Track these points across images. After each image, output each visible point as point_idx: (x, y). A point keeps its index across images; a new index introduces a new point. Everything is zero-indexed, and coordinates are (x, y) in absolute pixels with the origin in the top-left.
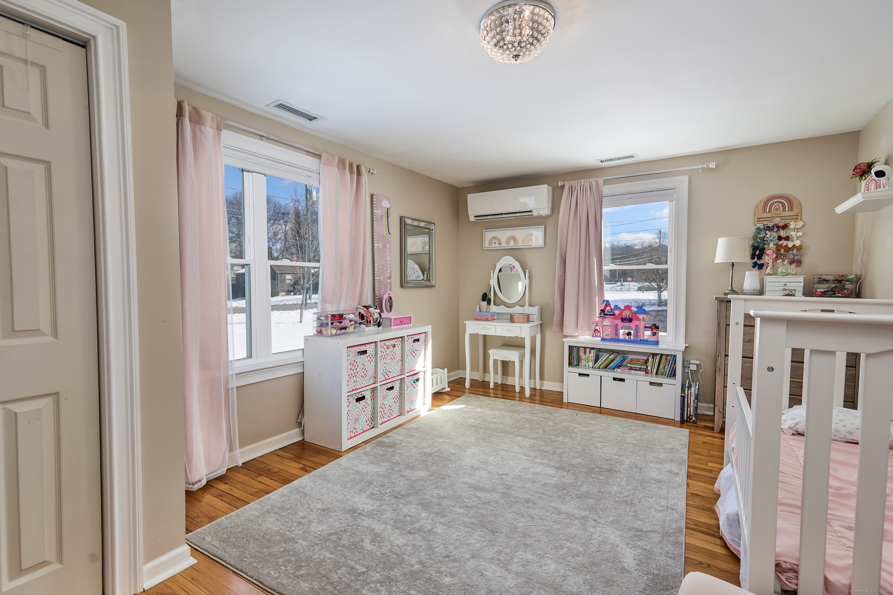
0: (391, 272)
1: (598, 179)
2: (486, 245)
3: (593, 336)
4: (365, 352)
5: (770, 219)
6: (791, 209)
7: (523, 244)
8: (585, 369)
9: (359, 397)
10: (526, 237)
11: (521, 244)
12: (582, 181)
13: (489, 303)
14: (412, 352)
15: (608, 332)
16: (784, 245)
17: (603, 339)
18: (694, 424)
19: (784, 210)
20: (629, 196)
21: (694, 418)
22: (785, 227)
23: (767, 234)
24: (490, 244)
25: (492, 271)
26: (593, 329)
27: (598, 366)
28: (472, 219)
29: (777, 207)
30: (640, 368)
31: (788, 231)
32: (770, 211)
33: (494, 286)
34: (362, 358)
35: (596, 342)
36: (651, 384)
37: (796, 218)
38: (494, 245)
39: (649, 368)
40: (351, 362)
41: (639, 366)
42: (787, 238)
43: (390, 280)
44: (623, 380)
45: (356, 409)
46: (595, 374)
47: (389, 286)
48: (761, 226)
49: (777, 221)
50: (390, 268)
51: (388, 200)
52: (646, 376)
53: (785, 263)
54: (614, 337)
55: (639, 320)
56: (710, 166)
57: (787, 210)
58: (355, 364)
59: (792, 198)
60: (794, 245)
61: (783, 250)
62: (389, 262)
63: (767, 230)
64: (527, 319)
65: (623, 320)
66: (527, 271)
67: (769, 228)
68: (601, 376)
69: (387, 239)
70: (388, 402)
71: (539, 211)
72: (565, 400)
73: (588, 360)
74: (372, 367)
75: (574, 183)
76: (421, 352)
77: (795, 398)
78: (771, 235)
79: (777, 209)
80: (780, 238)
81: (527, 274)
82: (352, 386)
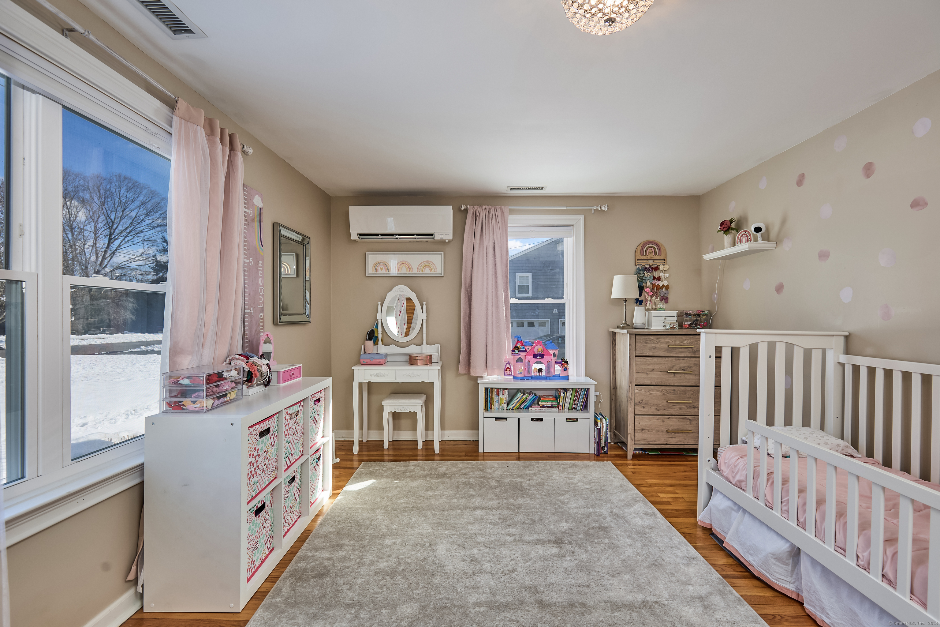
0: (263, 302)
1: (503, 207)
2: (370, 271)
3: (505, 375)
4: (268, 431)
5: (646, 261)
6: (660, 254)
7: (417, 271)
8: (499, 412)
9: (258, 507)
10: (421, 263)
11: (415, 271)
12: (487, 208)
13: (376, 343)
14: (314, 419)
15: (521, 370)
16: (657, 284)
17: (515, 378)
18: (606, 455)
19: (655, 254)
20: (533, 229)
21: (606, 449)
22: (657, 269)
23: (645, 274)
24: (375, 269)
25: (379, 303)
26: (503, 367)
27: (512, 407)
28: (354, 236)
29: (651, 251)
30: (552, 405)
31: (658, 271)
32: (646, 254)
33: (382, 321)
34: (265, 441)
35: (508, 381)
36: (568, 420)
37: (664, 261)
38: (380, 272)
39: (561, 404)
40: (251, 451)
41: (550, 403)
42: (659, 279)
43: (262, 314)
44: (541, 420)
45: (255, 527)
46: (513, 416)
47: (261, 322)
48: (640, 266)
49: (651, 263)
50: (263, 295)
51: (261, 196)
52: (559, 413)
53: (658, 300)
54: (527, 375)
55: (550, 355)
56: (603, 209)
57: (657, 254)
58: (256, 454)
59: (660, 245)
60: (663, 285)
61: (655, 289)
62: (262, 288)
63: (645, 270)
64: (429, 360)
65: (535, 356)
66: (424, 303)
67: (646, 269)
68: (519, 418)
69: (259, 254)
70: (289, 502)
71: (443, 234)
72: (481, 451)
73: (500, 402)
74: (274, 452)
75: (478, 208)
76: (321, 416)
77: (685, 418)
78: (647, 275)
79: (650, 253)
80: (654, 278)
81: (424, 307)
82: (251, 491)
